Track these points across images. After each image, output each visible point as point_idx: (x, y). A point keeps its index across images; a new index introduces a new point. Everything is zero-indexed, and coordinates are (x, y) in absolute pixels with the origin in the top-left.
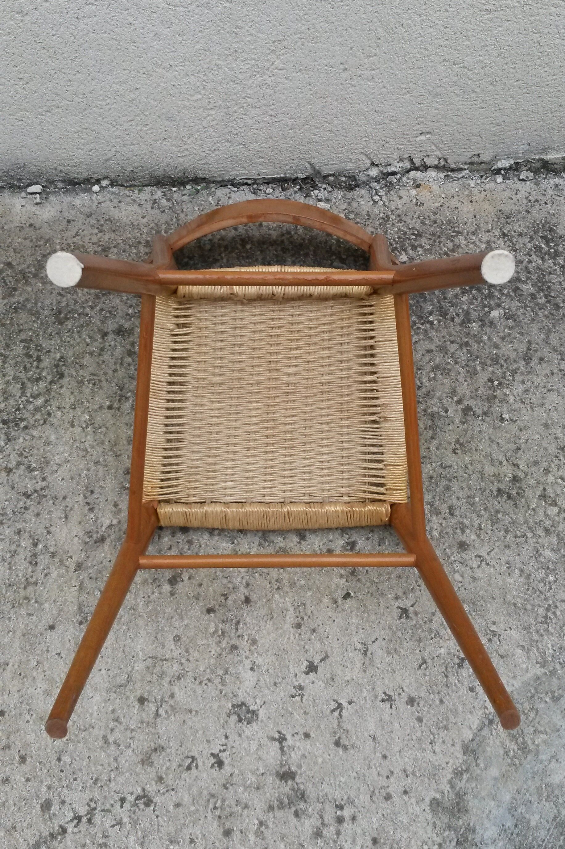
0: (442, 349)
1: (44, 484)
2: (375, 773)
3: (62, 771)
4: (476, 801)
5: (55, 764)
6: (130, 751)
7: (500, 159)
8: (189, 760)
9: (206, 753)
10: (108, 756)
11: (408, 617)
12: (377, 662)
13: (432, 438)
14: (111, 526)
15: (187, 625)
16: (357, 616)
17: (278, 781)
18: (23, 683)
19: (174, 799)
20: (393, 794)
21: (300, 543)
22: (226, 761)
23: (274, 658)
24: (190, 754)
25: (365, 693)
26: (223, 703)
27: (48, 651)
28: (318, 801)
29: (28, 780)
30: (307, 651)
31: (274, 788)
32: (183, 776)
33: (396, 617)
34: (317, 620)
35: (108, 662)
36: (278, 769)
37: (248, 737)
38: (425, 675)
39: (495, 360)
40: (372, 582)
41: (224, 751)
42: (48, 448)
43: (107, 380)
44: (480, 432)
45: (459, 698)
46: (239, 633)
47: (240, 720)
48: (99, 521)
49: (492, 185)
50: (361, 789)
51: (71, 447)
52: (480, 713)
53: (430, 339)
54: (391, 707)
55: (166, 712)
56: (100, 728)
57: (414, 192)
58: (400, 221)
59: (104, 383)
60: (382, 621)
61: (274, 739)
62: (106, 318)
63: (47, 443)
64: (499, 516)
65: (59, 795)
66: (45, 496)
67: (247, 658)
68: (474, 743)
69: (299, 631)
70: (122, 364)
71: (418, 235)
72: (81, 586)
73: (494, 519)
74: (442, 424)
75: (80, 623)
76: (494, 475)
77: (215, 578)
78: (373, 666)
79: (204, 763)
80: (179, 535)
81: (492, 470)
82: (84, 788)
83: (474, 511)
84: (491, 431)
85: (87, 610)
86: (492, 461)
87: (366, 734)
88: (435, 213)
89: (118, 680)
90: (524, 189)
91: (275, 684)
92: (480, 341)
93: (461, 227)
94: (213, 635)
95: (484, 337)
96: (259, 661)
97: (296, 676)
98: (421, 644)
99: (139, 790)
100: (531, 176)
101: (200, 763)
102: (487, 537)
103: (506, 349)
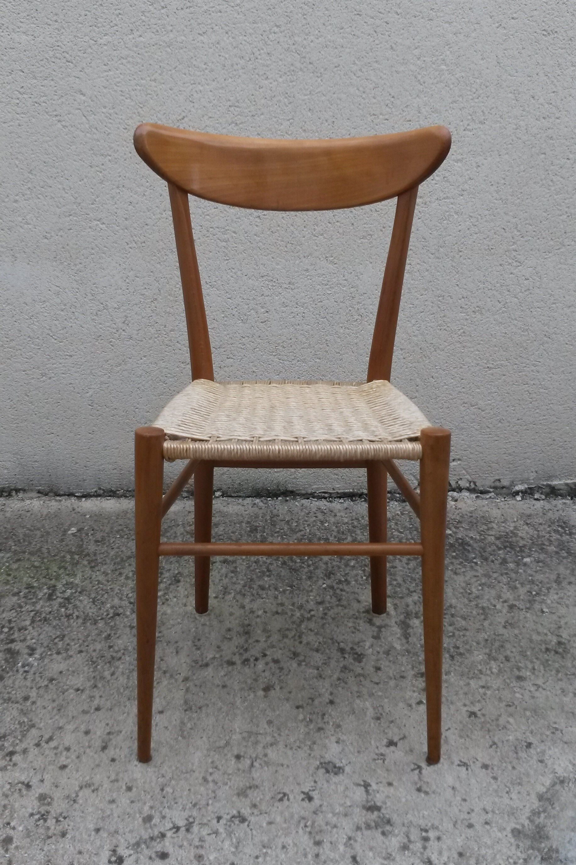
0: (487, 576)
2: (456, 810)
3: (164, 797)
4: (556, 831)
5: (158, 793)
6: (227, 788)
7: (517, 485)
8: (281, 795)
9: (297, 790)
10: (207, 789)
11: (476, 716)
12: (451, 742)
13: (485, 619)
14: (214, 658)
15: (279, 715)
17: (365, 812)
19: (267, 819)
20: (475, 824)
22: (315, 797)
23: (357, 737)
24: (282, 791)
25: (441, 760)
26: (311, 761)
27: (157, 725)
28: (403, 825)
29: (132, 802)
30: (386, 734)
31: (361, 816)
32: (275, 804)
33: (465, 716)
34: (395, 716)
35: (208, 734)
36: (364, 803)
37: (335, 783)
38: (496, 752)
39: (532, 582)
41: (314, 790)
43: (214, 584)
44: (525, 618)
45: (530, 766)
47: (328, 772)
48: (204, 655)
49: (514, 502)
50: (444, 820)
52: (551, 776)
53: (477, 571)
54: (467, 769)
55: (260, 764)
56: (200, 773)
57: (453, 503)
60: (452, 718)
61: (359, 785)
64: (550, 662)
65: (161, 812)
66: (160, 641)
67: (332, 735)
68: (549, 794)
69: (379, 721)
70: (226, 577)
71: (459, 522)
72: (187, 690)
73: (545, 664)
74: (492, 612)
75: (186, 710)
76: (541, 640)
77: (303, 688)
78: (448, 744)
79: (295, 797)
80: (272, 665)
81: (539, 638)
82: (184, 809)
83: (527, 660)
84: (534, 617)
85: (191, 703)
86: (539, 633)
87: (445, 785)
88: (471, 513)
89: (217, 744)
90: (539, 504)
91: (359, 752)
92: (517, 573)
93: (492, 519)
94: (302, 721)
95: (520, 571)
96: (345, 738)
97: (377, 747)
98: (491, 733)
99: (235, 812)
100: (543, 497)
101: (291, 797)
102: (541, 674)
103: (539, 577)
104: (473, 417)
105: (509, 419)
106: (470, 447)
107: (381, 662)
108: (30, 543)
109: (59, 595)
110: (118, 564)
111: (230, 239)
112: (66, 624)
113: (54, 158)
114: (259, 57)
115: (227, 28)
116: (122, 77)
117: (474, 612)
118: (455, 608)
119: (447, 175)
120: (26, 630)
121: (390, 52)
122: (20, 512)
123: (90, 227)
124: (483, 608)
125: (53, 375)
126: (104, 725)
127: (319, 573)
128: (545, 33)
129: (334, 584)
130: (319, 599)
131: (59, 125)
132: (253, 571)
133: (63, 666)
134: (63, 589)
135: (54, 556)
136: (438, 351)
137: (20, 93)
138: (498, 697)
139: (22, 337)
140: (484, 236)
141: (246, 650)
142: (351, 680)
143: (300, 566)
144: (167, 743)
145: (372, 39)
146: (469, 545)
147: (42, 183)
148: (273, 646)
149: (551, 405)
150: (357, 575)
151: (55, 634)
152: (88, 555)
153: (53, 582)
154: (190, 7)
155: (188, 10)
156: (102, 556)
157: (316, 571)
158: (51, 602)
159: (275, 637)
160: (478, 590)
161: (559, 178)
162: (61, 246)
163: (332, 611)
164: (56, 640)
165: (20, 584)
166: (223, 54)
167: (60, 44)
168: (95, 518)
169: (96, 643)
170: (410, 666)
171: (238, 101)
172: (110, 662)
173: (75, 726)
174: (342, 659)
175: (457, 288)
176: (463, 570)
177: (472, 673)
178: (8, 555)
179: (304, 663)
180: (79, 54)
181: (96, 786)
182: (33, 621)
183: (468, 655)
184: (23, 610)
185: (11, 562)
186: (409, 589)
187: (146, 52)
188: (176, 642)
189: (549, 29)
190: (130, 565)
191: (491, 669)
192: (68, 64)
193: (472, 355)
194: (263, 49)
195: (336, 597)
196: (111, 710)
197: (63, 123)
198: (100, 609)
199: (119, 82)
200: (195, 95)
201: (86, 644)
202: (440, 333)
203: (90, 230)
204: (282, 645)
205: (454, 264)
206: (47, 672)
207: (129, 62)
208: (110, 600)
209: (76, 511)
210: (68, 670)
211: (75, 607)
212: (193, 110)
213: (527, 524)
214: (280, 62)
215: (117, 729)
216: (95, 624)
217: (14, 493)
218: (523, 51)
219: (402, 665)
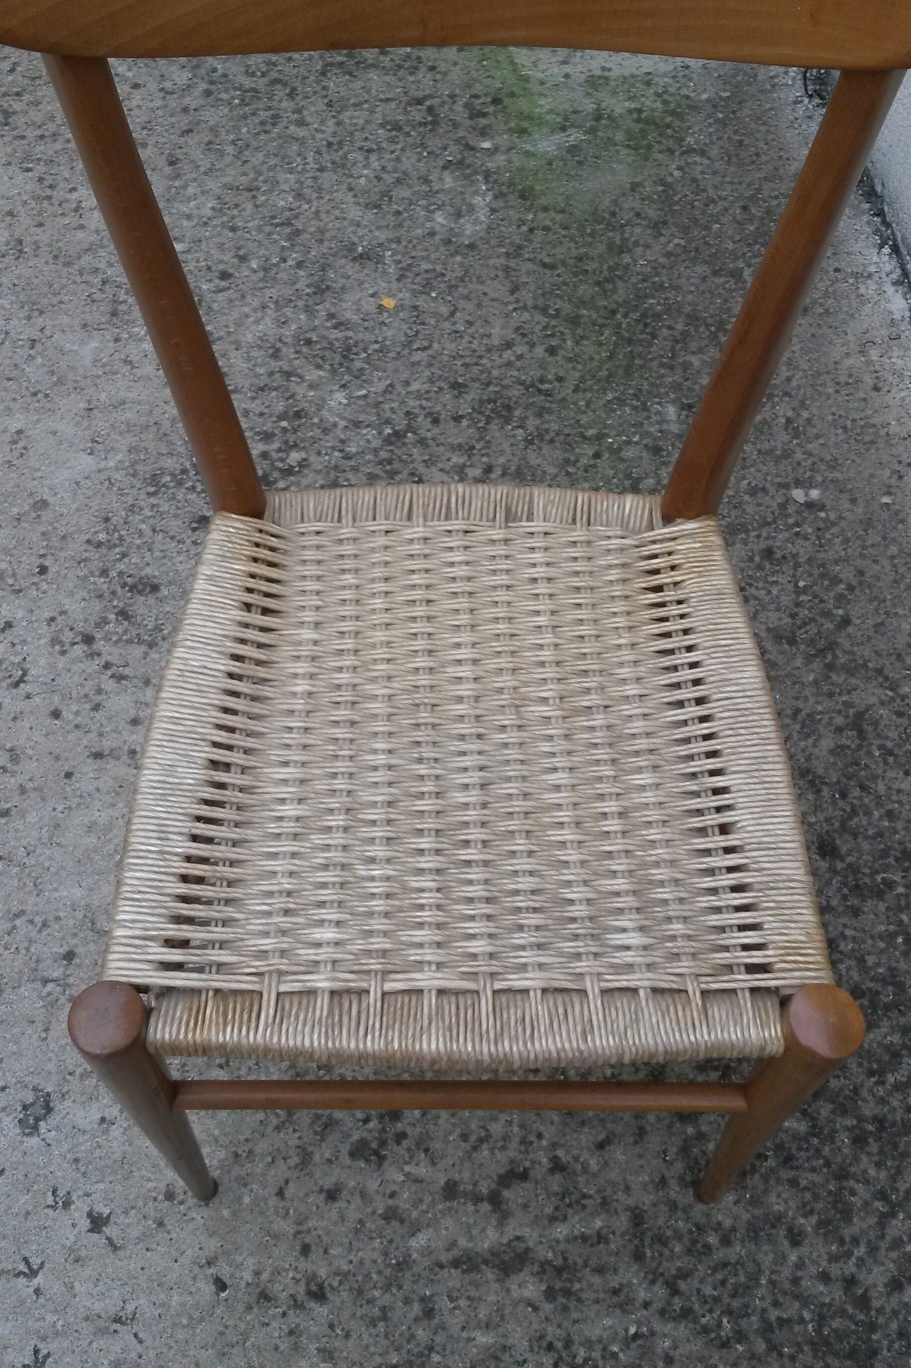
12: (102, 1343)
16: (184, 1305)
21: (321, 1190)
23: (117, 1156)
25: (51, 1318)
26: (55, 1078)
30: (126, 1212)
34: (178, 1229)
40: (245, 1336)
47: (25, 1107)
56: (35, 905)
60: (172, 1352)
69: (161, 1197)
78: (95, 1334)
91: (76, 1160)
97: (88, 1195)
107: (357, 1201)
168: (883, 516)
170: (345, 1268)
219: (350, 1250)
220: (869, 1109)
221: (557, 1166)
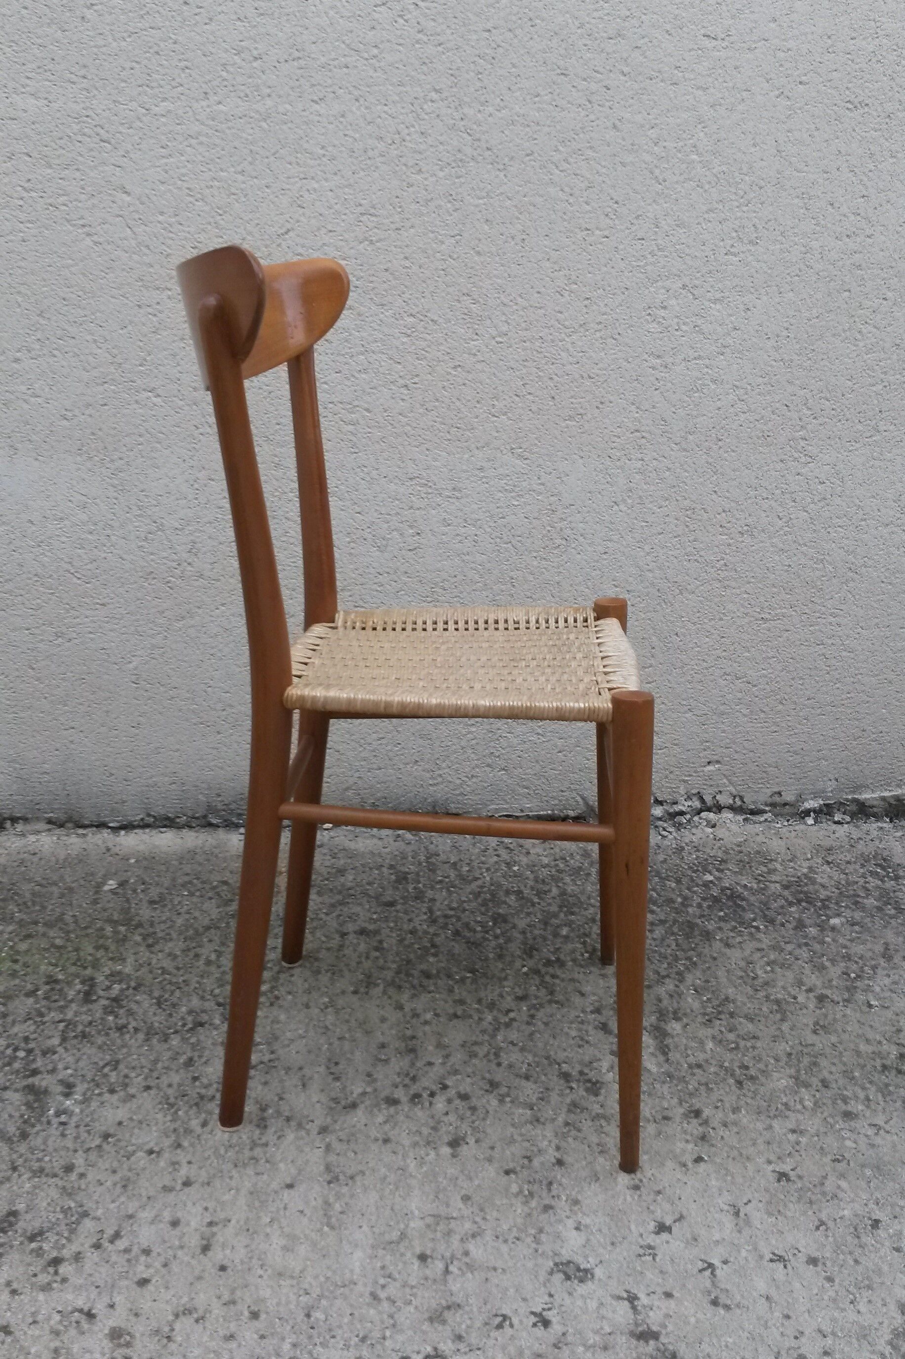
0: (777, 948)
1: (272, 1056)
2: (776, 1334)
3: (312, 1328)
5: (302, 1321)
6: (412, 1309)
7: (806, 800)
8: (500, 1319)
9: (523, 1309)
10: (380, 1313)
11: (788, 1180)
12: (756, 1223)
13: (782, 1020)
14: (364, 1094)
15: (479, 1186)
16: (717, 1179)
17: (634, 1342)
18: (253, 1239)
20: (809, 1355)
22: (554, 1320)
23: (607, 1220)
24: (499, 1312)
25: (744, 1253)
26: (540, 1261)
27: (285, 1208)
29: (262, 1337)
30: (653, 1212)
31: (629, 1348)
32: (492, 1334)
33: (773, 1180)
34: (662, 1182)
35: (370, 1220)
36: (632, 1327)
37: (582, 1296)
38: (827, 1236)
39: (848, 958)
40: (732, 1148)
41: (549, 1309)
42: (276, 1026)
43: (350, 970)
44: (844, 1016)
45: (881, 1258)
46: (554, 1193)
47: (568, 1278)
48: (348, 1089)
49: (802, 827)
50: (760, 1350)
51: (308, 1025)
53: (760, 940)
54: (785, 1267)
55: (460, 1269)
56: (365, 1285)
57: (710, 830)
58: (698, 851)
59: (346, 973)
60: (753, 1184)
61: (620, 1298)
62: (345, 922)
63: (276, 1021)
64: (891, 1088)
66: (275, 1067)
67: (568, 1217)
69: (638, 1192)
70: (367, 958)
71: (723, 861)
72: (328, 1148)
73: (885, 1090)
74: (792, 1008)
75: (329, 1182)
76: (873, 1053)
77: (512, 1141)
78: (751, 1227)
79: (521, 1322)
80: (457, 1102)
81: (870, 1049)
82: (347, 1347)
83: (855, 1084)
84: (858, 1015)
85: (337, 1170)
86: (868, 1041)
87: (755, 1294)
88: (739, 846)
89: (387, 1237)
90: (842, 830)
91: (613, 1244)
92: (822, 942)
93: (773, 856)
94: (516, 1195)
95: (827, 939)
96: (587, 1221)
97: (641, 1235)
98: (814, 1206)
99: (429, 1349)
100: (848, 819)
101: (515, 1321)
102: (880, 1108)
103: (858, 949)
104: (739, 695)
105: (795, 698)
106: (734, 743)
108: (44, 908)
109: (101, 993)
110: (191, 939)
111: (361, 422)
112: (119, 1041)
113: (80, 293)
114: (408, 138)
115: (356, 93)
116: (189, 166)
117: (765, 1009)
118: (734, 1001)
119: (699, 322)
120: (55, 1053)
121: (612, 133)
122: (22, 856)
123: (137, 402)
124: (778, 1002)
125: (74, 635)
126: (200, 1209)
127: (515, 948)
128: (850, 106)
129: (540, 967)
130: (520, 993)
131: (88, 241)
132: (409, 946)
133: (122, 1114)
134: (107, 983)
135: (86, 928)
136: (686, 594)
137: (24, 189)
138: (818, 1147)
139: (24, 576)
140: (758, 417)
141: (414, 1079)
142: (587, 1125)
143: (483, 938)
144: (306, 1236)
145: (583, 113)
146: (743, 899)
147: (59, 332)
148: (456, 1072)
149: (860, 677)
150: (573, 951)
151: (102, 1059)
152: (140, 925)
153: (89, 972)
154: (299, 58)
155: (295, 63)
156: (163, 926)
157: (509, 945)
158: (90, 1006)
159: (458, 1057)
160: (766, 972)
161: (870, 328)
162: (89, 431)
163: (542, 1010)
164: (106, 1070)
165: (36, 976)
166: (350, 133)
167: (90, 113)
168: (145, 863)
169: (172, 1074)
170: (676, 1100)
171: (374, 207)
172: (197, 1104)
173: (153, 1214)
174: (568, 1091)
175: (714, 496)
176: (739, 939)
177: (773, 1108)
178: (11, 928)
179: (508, 1099)
180: (121, 129)
181: (201, 1313)
182: (64, 1039)
183: (763, 1079)
184: (46, 1019)
185: (16, 940)
186: (658, 973)
187: (229, 128)
188: (301, 1069)
189: (856, 101)
190: (210, 941)
191: (801, 1101)
192: (102, 144)
193: (737, 600)
194: (413, 126)
195: (546, 988)
196: (208, 1184)
197: (95, 238)
198: (170, 1015)
199: (184, 175)
200: (306, 194)
201: (155, 1074)
202: (689, 566)
203: (136, 406)
204: (469, 1070)
205: (711, 460)
206: (97, 1124)
207: (201, 143)
208: (185, 1001)
209: (112, 852)
210: (131, 1119)
211: (130, 1013)
212: (302, 219)
213: (828, 863)
214: (441, 147)
215: (222, 1215)
216: (166, 1041)
217: (8, 824)
218: (816, 133)
219: (664, 1098)
220: (554, 908)
221: (598, 1011)
